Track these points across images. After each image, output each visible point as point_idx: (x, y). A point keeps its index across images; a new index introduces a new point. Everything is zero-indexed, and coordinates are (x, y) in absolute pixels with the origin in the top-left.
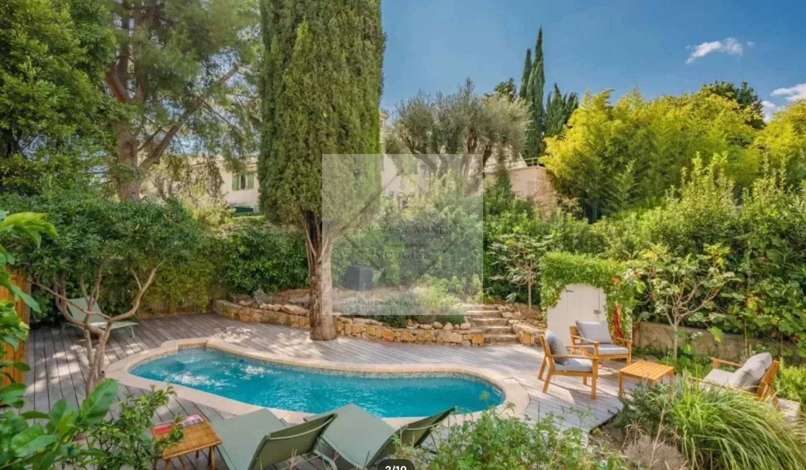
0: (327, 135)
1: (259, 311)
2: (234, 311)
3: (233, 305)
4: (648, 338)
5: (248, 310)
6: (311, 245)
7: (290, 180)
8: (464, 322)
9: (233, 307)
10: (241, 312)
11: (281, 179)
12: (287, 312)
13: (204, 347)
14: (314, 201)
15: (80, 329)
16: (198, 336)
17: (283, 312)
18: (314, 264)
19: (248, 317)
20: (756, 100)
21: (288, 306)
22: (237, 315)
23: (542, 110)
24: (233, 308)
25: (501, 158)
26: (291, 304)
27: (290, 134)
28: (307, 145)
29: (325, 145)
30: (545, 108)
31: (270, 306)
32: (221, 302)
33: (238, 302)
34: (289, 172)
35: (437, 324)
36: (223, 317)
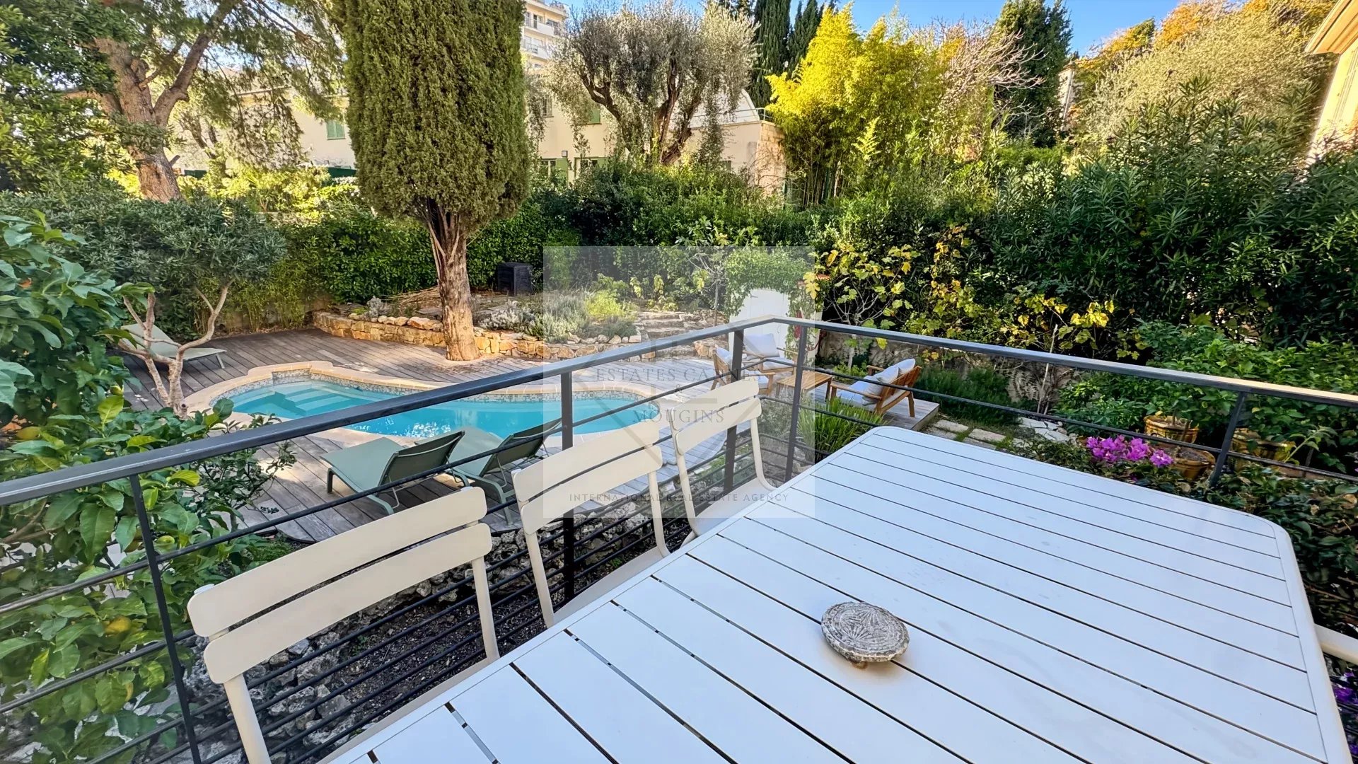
0: (444, 90)
1: (377, 326)
2: (344, 327)
3: (341, 319)
4: (832, 346)
5: (362, 325)
6: (437, 242)
7: (395, 154)
8: (635, 334)
9: (342, 322)
10: (353, 327)
11: (384, 154)
12: (416, 327)
13: (308, 374)
14: (433, 185)
15: (140, 359)
16: (296, 360)
17: (410, 326)
18: (443, 267)
19: (364, 334)
20: (1067, 27)
21: (415, 319)
22: (348, 331)
23: (787, 26)
24: (342, 324)
25: (712, 110)
26: (422, 315)
27: (387, 88)
28: (416, 106)
29: (443, 106)
30: (793, 22)
31: (392, 319)
32: (324, 314)
33: (347, 316)
34: (391, 143)
35: (601, 337)
36: (329, 334)
